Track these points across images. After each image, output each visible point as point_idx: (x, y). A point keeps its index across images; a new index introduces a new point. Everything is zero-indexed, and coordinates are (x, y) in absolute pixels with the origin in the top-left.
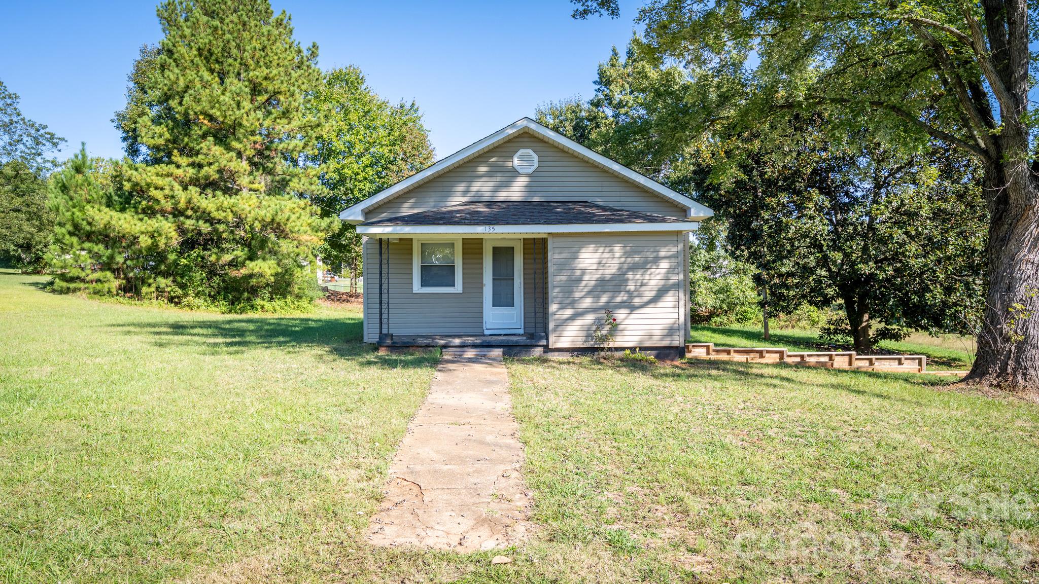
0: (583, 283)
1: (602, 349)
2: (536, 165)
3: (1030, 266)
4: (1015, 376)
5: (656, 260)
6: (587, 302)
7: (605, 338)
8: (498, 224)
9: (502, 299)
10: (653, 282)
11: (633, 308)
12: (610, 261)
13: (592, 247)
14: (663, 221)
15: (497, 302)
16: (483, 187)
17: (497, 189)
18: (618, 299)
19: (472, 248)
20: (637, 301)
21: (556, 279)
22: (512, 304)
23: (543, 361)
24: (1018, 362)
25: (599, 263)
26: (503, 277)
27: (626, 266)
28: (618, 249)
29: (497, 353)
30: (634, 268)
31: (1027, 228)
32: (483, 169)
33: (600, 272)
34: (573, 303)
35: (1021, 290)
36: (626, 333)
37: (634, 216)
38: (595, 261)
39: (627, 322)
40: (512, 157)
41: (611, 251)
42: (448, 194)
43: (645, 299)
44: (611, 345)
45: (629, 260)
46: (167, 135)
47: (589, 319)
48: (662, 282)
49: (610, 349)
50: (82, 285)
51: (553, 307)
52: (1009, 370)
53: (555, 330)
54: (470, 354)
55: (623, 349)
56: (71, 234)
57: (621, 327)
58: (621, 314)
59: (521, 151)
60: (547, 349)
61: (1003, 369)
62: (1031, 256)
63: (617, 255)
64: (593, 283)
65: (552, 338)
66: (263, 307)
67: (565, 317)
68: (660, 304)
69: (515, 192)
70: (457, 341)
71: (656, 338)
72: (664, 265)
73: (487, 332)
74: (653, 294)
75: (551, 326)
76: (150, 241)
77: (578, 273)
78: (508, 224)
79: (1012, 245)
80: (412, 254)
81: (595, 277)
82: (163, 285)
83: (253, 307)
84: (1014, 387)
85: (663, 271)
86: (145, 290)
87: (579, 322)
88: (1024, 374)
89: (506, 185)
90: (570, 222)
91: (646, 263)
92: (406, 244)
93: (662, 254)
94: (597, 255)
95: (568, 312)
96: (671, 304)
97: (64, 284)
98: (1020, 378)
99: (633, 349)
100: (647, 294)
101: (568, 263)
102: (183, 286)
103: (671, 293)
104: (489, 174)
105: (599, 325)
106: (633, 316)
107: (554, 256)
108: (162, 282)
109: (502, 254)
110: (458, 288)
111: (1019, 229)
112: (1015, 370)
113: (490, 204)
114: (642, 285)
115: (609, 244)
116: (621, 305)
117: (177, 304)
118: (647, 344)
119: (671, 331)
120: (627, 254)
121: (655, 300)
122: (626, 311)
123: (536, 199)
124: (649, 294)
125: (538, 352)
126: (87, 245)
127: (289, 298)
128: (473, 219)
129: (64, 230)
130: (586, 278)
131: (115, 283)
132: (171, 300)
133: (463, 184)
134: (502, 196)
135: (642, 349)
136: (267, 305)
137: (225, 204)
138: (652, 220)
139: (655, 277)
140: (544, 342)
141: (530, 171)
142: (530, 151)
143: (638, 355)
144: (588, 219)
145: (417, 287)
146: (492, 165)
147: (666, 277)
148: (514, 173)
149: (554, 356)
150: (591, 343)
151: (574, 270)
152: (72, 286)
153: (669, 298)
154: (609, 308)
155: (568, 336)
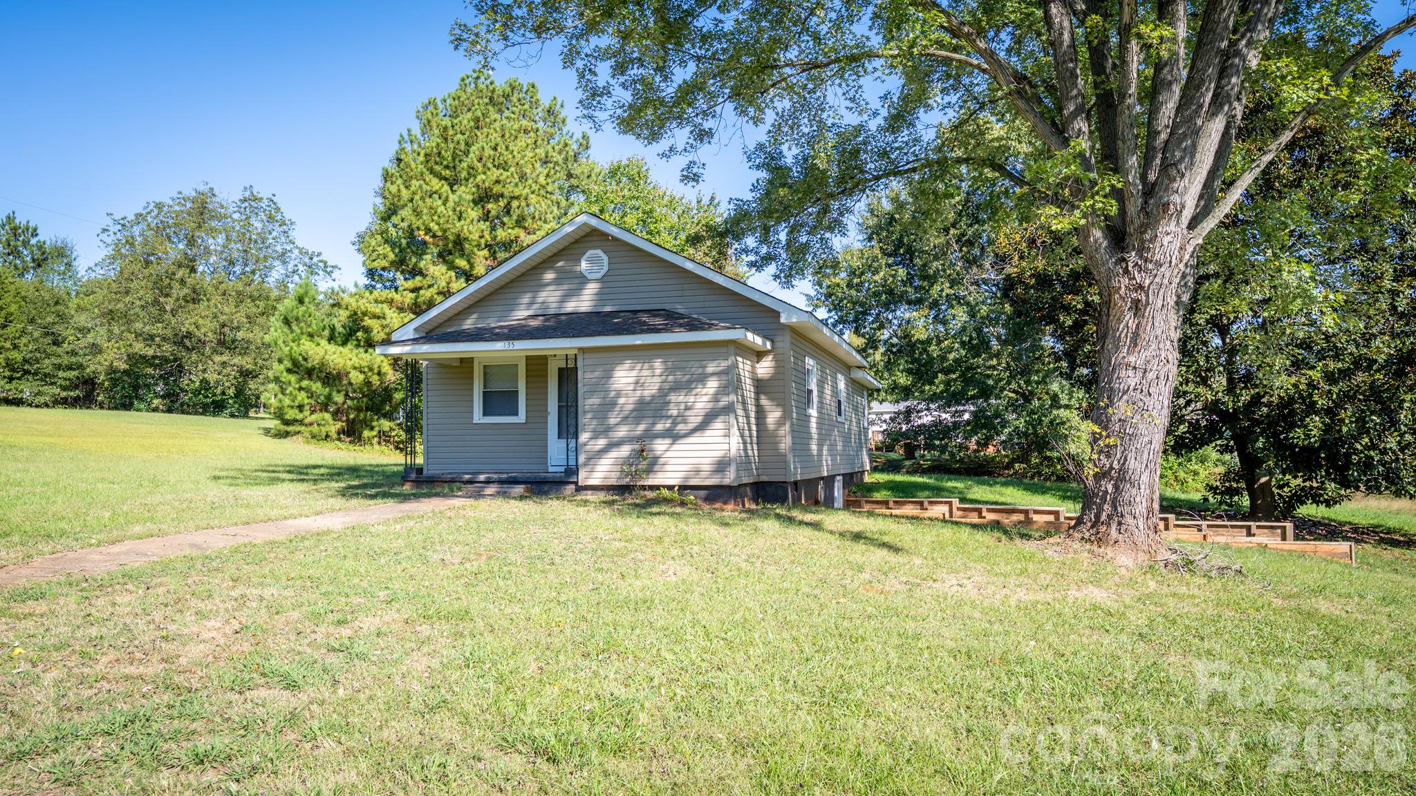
0: (617, 408)
2: (606, 268)
3: (1131, 373)
4: (1109, 525)
5: (702, 379)
6: (622, 432)
7: (636, 474)
10: (699, 405)
11: (676, 438)
12: (649, 380)
13: (628, 364)
14: (710, 327)
15: (561, 435)
16: (550, 297)
17: (564, 299)
18: (659, 427)
19: (537, 369)
20: (681, 427)
21: (588, 403)
23: (568, 498)
24: (1115, 507)
25: (637, 383)
27: (667, 386)
28: (658, 365)
29: (519, 489)
30: (677, 387)
31: (1119, 321)
32: (549, 276)
33: (638, 393)
34: (607, 432)
35: (1120, 407)
36: (668, 468)
37: (686, 324)
38: (632, 380)
39: (669, 454)
40: (579, 261)
41: (651, 368)
42: (513, 307)
43: (691, 426)
44: (650, 482)
45: (671, 378)
47: (625, 450)
48: (710, 405)
50: (300, 429)
51: (584, 436)
52: (1104, 517)
53: (585, 465)
54: (491, 490)
55: (657, 488)
56: (289, 371)
57: (662, 461)
58: (660, 446)
59: (590, 253)
60: (579, 488)
61: (1098, 516)
62: (1132, 359)
63: (658, 372)
64: (630, 407)
65: (583, 474)
67: (598, 448)
68: (708, 433)
69: (584, 302)
70: (482, 477)
71: (703, 474)
72: (712, 385)
73: (551, 469)
74: (699, 419)
75: (582, 458)
76: (362, 377)
77: (613, 394)
78: (532, 338)
79: (1108, 344)
80: (472, 378)
81: (632, 400)
84: (1104, 541)
85: (712, 391)
87: (614, 454)
88: (1120, 524)
89: (574, 293)
90: (600, 333)
91: (690, 382)
92: (469, 364)
93: (710, 370)
94: (634, 373)
95: (602, 442)
96: (721, 432)
97: (284, 428)
98: (1114, 526)
99: (670, 488)
100: (692, 419)
101: (603, 384)
103: (721, 418)
104: (557, 282)
105: (635, 457)
106: (676, 447)
107: (585, 377)
110: (521, 417)
112: (1110, 517)
114: (687, 409)
115: (650, 360)
116: (662, 434)
118: (693, 482)
119: (721, 466)
120: (668, 371)
121: (702, 426)
122: (668, 441)
123: (608, 309)
124: (694, 419)
125: (569, 489)
126: (305, 383)
129: (282, 367)
130: (622, 401)
131: (334, 427)
132: (397, 446)
133: (529, 295)
134: (570, 306)
135: (683, 488)
138: (693, 326)
139: (702, 398)
140: (574, 479)
141: (599, 276)
142: (599, 252)
143: (676, 495)
145: (478, 417)
146: (558, 271)
147: (715, 399)
148: (583, 280)
149: (590, 496)
150: (626, 481)
151: (608, 391)
152: (290, 428)
153: (718, 425)
154: (649, 435)
155: (602, 471)
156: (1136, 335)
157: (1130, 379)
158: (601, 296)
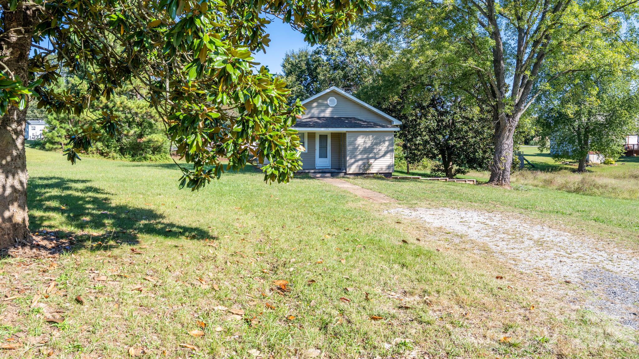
0: (358, 150)
1: (366, 174)
2: (336, 103)
5: (384, 141)
6: (359, 157)
7: (368, 169)
8: (329, 127)
9: (323, 155)
10: (383, 149)
11: (376, 159)
12: (368, 141)
13: (361, 136)
14: (386, 127)
15: (320, 157)
16: (315, 111)
17: (319, 113)
18: (371, 155)
19: (311, 135)
20: (377, 156)
21: (349, 148)
22: (326, 157)
23: (343, 177)
24: (503, 176)
25: (364, 142)
26: (323, 147)
27: (373, 143)
28: (371, 136)
29: (329, 175)
30: (376, 144)
31: (505, 133)
32: (315, 104)
33: (365, 145)
34: (355, 157)
35: (504, 153)
36: (374, 168)
37: (376, 125)
39: (374, 164)
40: (327, 100)
41: (369, 138)
43: (380, 155)
44: (368, 172)
45: (375, 141)
47: (360, 163)
48: (386, 149)
49: (369, 174)
50: (60, 146)
51: (348, 158)
53: (348, 167)
54: (318, 175)
55: (373, 174)
57: (372, 166)
58: (371, 161)
59: (331, 98)
60: (346, 174)
61: (499, 179)
62: (507, 142)
63: (371, 139)
64: (362, 149)
65: (347, 170)
66: (150, 158)
67: (352, 162)
68: (385, 157)
69: (327, 113)
70: (313, 171)
71: (384, 170)
72: (387, 143)
73: (321, 168)
75: (347, 165)
77: (357, 145)
78: (333, 127)
79: (501, 138)
81: (362, 147)
82: (99, 146)
83: (145, 158)
84: (502, 184)
85: (387, 145)
86: (90, 149)
87: (356, 164)
88: (505, 180)
89: (324, 111)
90: (354, 127)
91: (381, 142)
93: (387, 139)
94: (364, 139)
95: (353, 160)
96: (389, 157)
97: (51, 146)
98: (503, 181)
99: (377, 173)
101: (353, 143)
102: (108, 146)
103: (389, 153)
104: (317, 107)
105: (364, 164)
106: (376, 161)
107: (348, 140)
108: (99, 144)
109: (323, 138)
110: (306, 151)
111: (503, 134)
112: (502, 179)
113: (319, 118)
114: (379, 150)
115: (368, 135)
116: (372, 158)
117: (105, 156)
118: (381, 172)
119: (388, 167)
120: (374, 139)
121: (384, 155)
122: (374, 160)
123: (335, 116)
124: (382, 153)
125: (342, 175)
126: (63, 125)
127: (163, 154)
128: (316, 125)
130: (360, 147)
132: (102, 154)
133: (308, 110)
134: (322, 115)
135: (380, 173)
136: (153, 157)
138: (383, 127)
139: (383, 147)
140: (344, 171)
141: (333, 106)
142: (334, 98)
143: (379, 176)
144: (360, 126)
146: (319, 103)
147: (388, 147)
148: (327, 106)
149: (348, 176)
150: (361, 172)
151: (355, 144)
153: (388, 155)
154: (368, 159)
155: (353, 169)
156: (508, 137)
157: (506, 146)
158: (332, 112)
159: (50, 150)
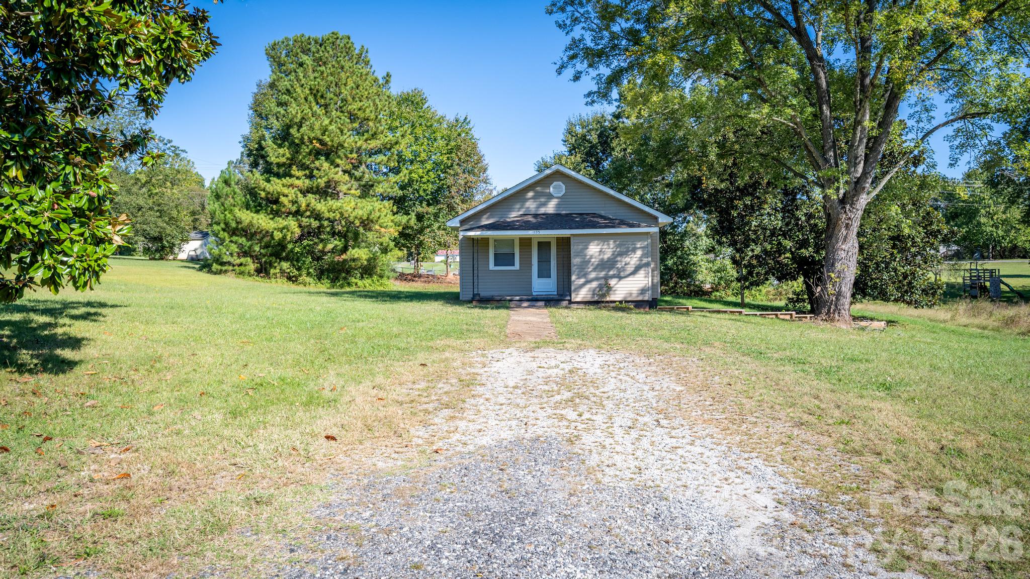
0: (591, 264)
1: (603, 302)
2: (564, 191)
3: (843, 252)
4: (834, 314)
5: (634, 250)
6: (593, 275)
7: (604, 295)
8: (541, 229)
9: (544, 273)
10: (632, 262)
11: (620, 278)
12: (607, 250)
13: (596, 242)
14: (639, 226)
15: (540, 276)
16: (531, 205)
17: (538, 207)
18: (611, 273)
19: (525, 243)
20: (622, 274)
21: (575, 261)
22: (549, 276)
23: (566, 307)
24: (836, 306)
25: (600, 251)
26: (544, 261)
27: (616, 253)
28: (611, 242)
29: (541, 303)
30: (621, 254)
31: (840, 231)
32: (530, 194)
33: (601, 257)
34: (585, 275)
35: (838, 266)
36: (617, 292)
37: (623, 223)
38: (598, 250)
39: (617, 286)
40: (549, 187)
41: (608, 245)
42: (511, 210)
43: (628, 273)
44: (608, 299)
45: (618, 249)
46: (288, 155)
47: (594, 284)
48: (638, 263)
49: (607, 302)
50: (231, 268)
51: (573, 278)
52: (832, 311)
53: (575, 291)
54: (525, 304)
55: (615, 302)
56: (224, 230)
57: (614, 289)
58: (613, 282)
59: (555, 183)
60: (570, 302)
61: (829, 311)
62: (843, 247)
63: (612, 246)
64: (596, 263)
65: (573, 295)
66: (356, 284)
67: (581, 283)
68: (637, 276)
69: (551, 208)
70: (518, 298)
71: (634, 295)
72: (639, 253)
73: (534, 294)
74: (633, 269)
75: (573, 288)
76: (281, 235)
77: (588, 257)
78: (547, 229)
79: (834, 240)
80: (488, 246)
81: (598, 260)
82: (284, 268)
83: (349, 284)
84: (833, 320)
85: (639, 256)
86: (272, 271)
87: (588, 286)
88: (839, 313)
89: (544, 204)
90: (583, 228)
91: (628, 251)
92: (485, 241)
93: (638, 246)
94: (599, 247)
95: (582, 281)
96: (643, 275)
97: (219, 267)
99: (621, 302)
100: (628, 269)
101: (582, 253)
102: (299, 269)
103: (643, 269)
104: (533, 198)
105: (600, 287)
106: (621, 282)
107: (574, 248)
108: (285, 265)
109: (544, 246)
110: (517, 266)
111: (836, 232)
112: (834, 311)
113: (536, 216)
114: (626, 264)
115: (606, 241)
116: (613, 277)
117: (293, 281)
118: (629, 299)
119: (643, 291)
120: (617, 246)
121: (634, 273)
122: (616, 280)
123: (563, 212)
124: (630, 269)
125: (565, 303)
126: (234, 238)
127: (375, 278)
128: (527, 226)
129: (219, 228)
130: (593, 260)
131: (252, 267)
132: (289, 278)
133: (519, 204)
134: (542, 210)
135: (626, 302)
136: (360, 283)
137: (334, 207)
138: (632, 226)
139: (633, 259)
140: (568, 298)
141: (560, 195)
142: (560, 183)
143: (624, 305)
144: (594, 225)
145: (492, 266)
146: (536, 192)
147: (641, 259)
148: (550, 197)
149: (575, 306)
150: (596, 298)
151: (586, 255)
152: (224, 268)
153: (642, 272)
154: (607, 278)
155: (583, 294)
156: (846, 237)
157: (842, 254)
158: (558, 206)
159: (219, 272)
